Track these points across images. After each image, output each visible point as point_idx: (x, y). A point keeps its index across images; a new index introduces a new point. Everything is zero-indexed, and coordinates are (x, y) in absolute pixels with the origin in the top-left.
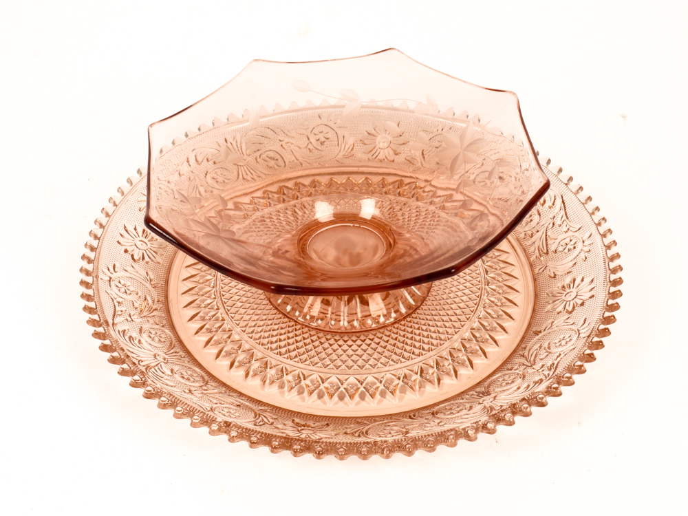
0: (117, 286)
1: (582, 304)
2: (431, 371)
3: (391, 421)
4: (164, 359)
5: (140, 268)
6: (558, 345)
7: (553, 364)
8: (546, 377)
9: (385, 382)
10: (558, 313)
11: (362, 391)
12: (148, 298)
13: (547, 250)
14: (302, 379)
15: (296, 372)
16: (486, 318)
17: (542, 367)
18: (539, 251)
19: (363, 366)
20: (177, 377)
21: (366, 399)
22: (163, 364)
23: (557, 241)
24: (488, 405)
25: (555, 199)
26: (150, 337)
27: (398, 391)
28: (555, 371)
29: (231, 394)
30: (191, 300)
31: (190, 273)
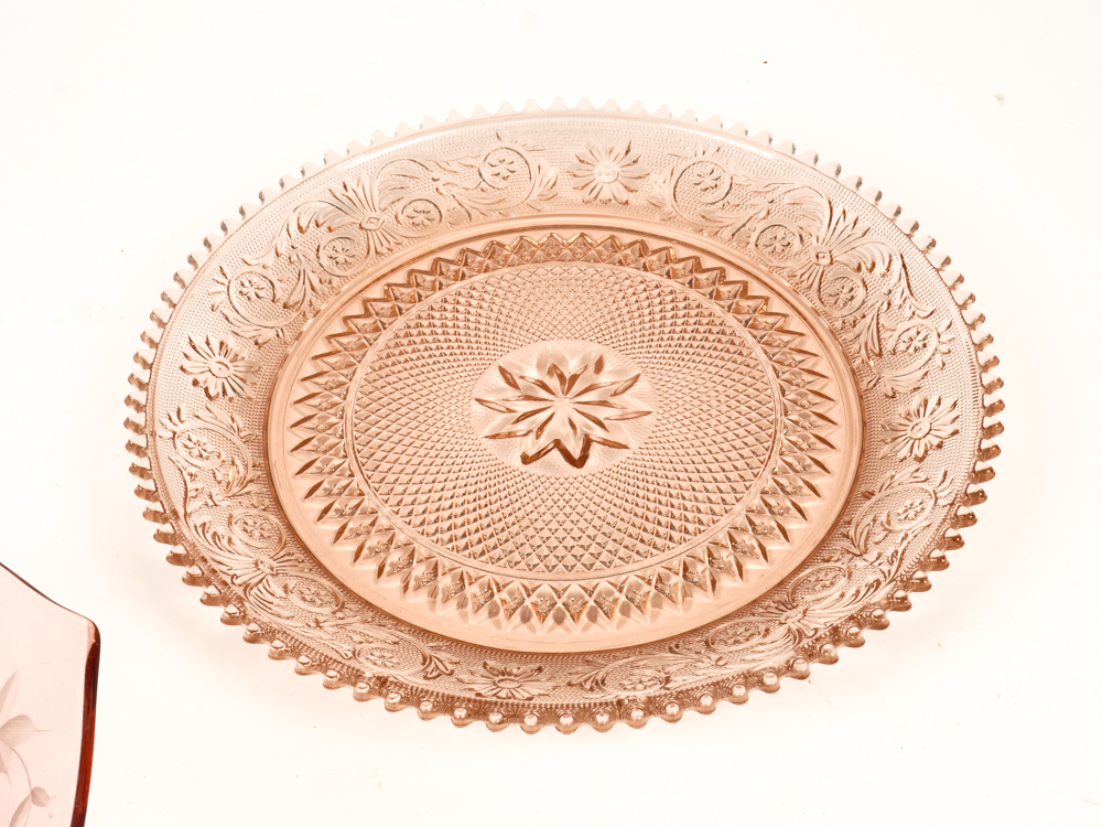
0: (186, 447)
1: (940, 446)
2: (700, 567)
3: (640, 657)
4: (272, 569)
5: (220, 410)
6: (902, 517)
7: (897, 552)
8: (885, 577)
9: (628, 590)
10: (902, 461)
11: (592, 607)
12: (237, 462)
13: (881, 350)
14: (495, 591)
15: (485, 579)
16: (785, 472)
17: (878, 558)
18: (867, 350)
19: (592, 565)
20: (294, 599)
21: (599, 619)
22: (269, 578)
23: (896, 334)
24: (794, 628)
25: (890, 261)
26: (246, 531)
27: (649, 605)
28: (899, 566)
29: (383, 622)
30: (308, 461)
31: (302, 413)
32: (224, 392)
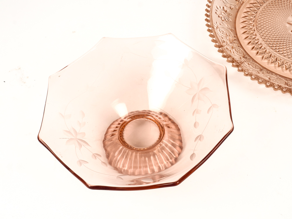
5: (225, 23)
12: (231, 36)
22: (244, 62)
26: (236, 51)
30: (245, 31)
31: (243, 20)
32: (225, 20)
